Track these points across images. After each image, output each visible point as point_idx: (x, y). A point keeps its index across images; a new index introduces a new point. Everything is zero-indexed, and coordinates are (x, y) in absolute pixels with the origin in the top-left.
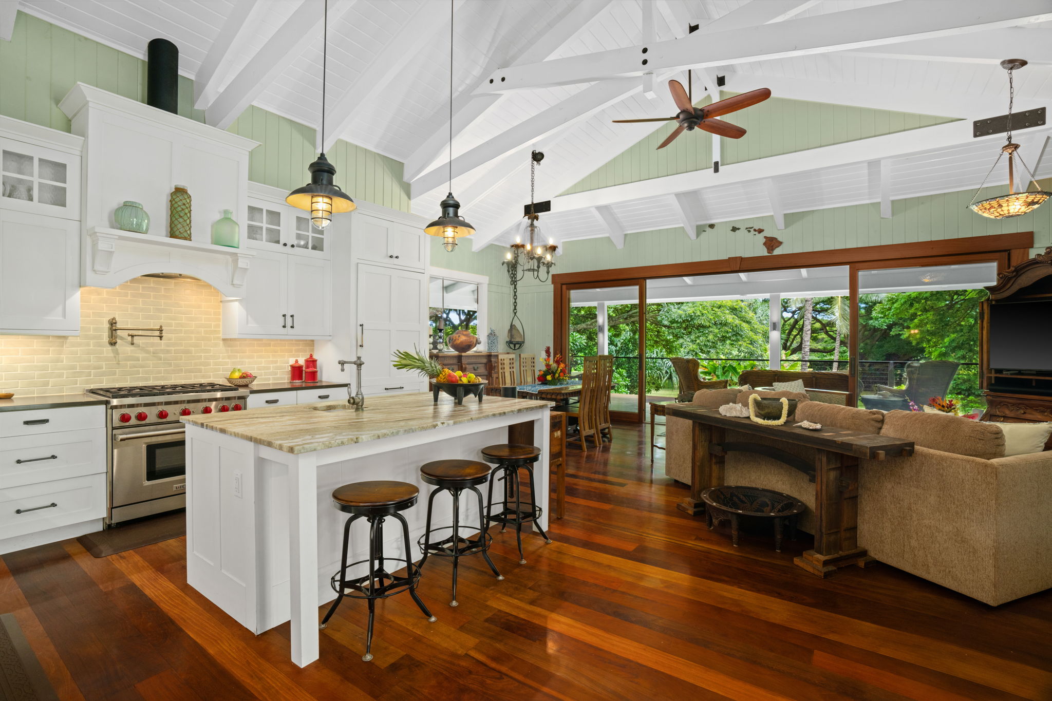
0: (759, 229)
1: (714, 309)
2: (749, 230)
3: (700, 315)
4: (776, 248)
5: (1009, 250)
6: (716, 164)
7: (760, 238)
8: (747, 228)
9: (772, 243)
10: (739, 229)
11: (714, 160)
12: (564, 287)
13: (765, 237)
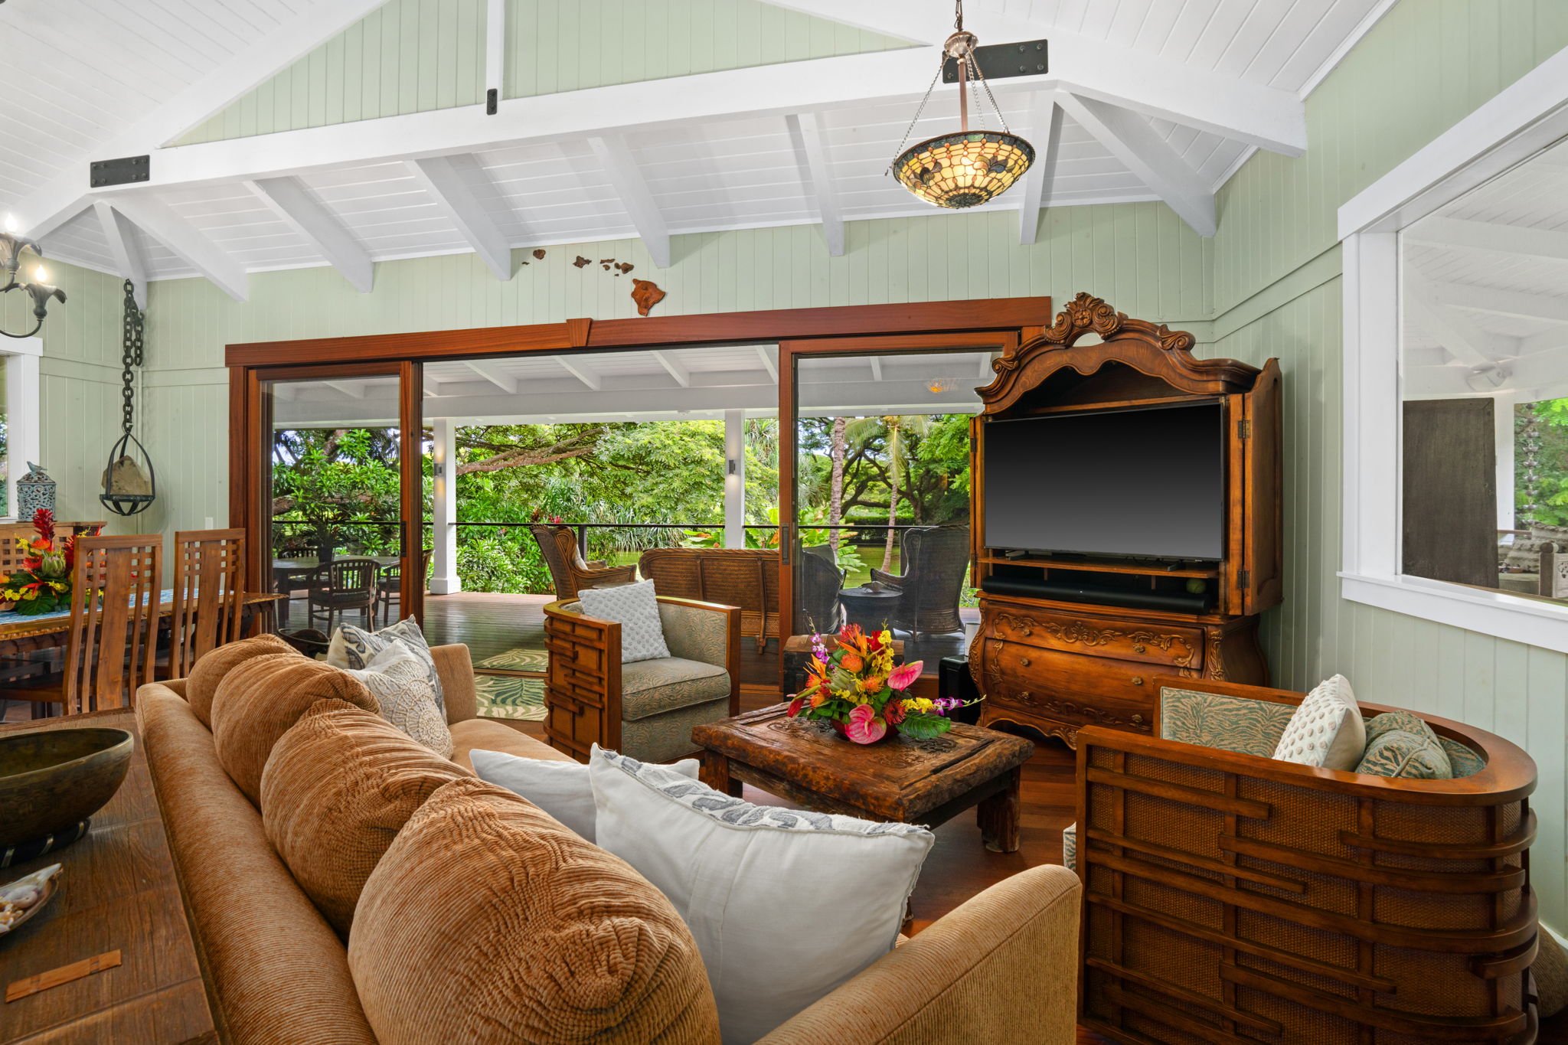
0: (625, 264)
1: (685, 438)
2: (606, 264)
3: (659, 446)
4: (654, 303)
5: (1019, 328)
6: (492, 94)
7: (626, 284)
8: (602, 262)
9: (646, 294)
10: (588, 262)
11: (490, 86)
12: (253, 374)
13: (635, 281)
